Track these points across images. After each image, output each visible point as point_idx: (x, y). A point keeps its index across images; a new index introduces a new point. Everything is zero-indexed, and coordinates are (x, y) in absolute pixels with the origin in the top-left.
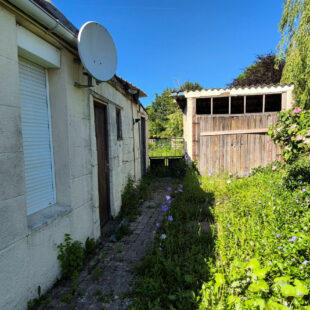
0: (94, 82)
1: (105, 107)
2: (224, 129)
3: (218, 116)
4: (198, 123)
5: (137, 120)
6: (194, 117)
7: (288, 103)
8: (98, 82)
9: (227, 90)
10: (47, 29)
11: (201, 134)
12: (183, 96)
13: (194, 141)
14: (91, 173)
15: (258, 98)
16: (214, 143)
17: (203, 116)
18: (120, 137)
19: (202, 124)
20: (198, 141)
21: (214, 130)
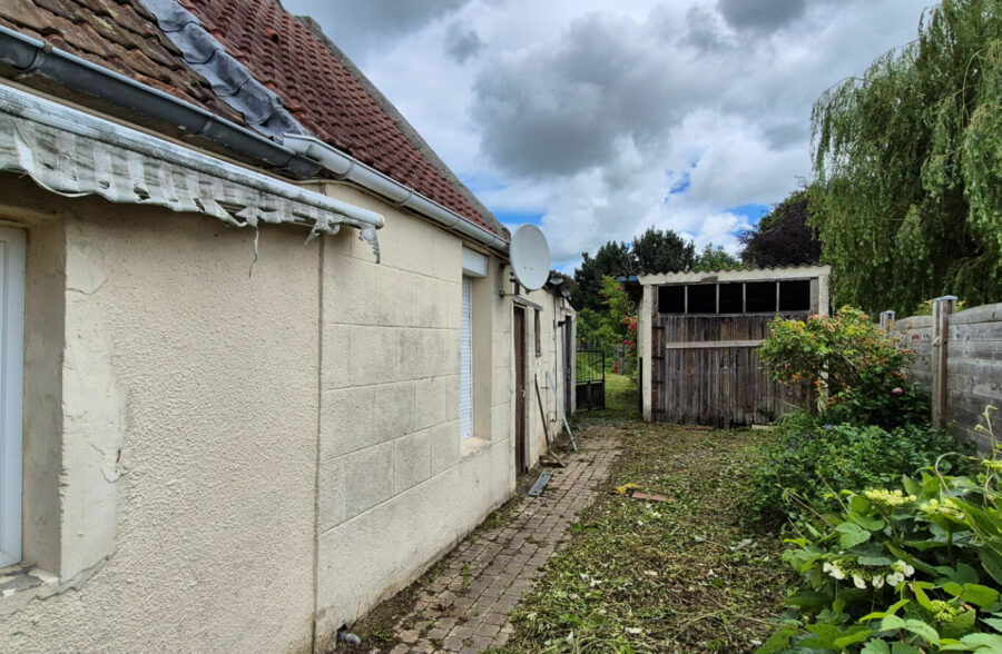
0: (522, 291)
1: (523, 310)
2: (706, 339)
3: (696, 316)
4: (663, 328)
5: (561, 324)
6: (654, 316)
7: (821, 295)
8: (528, 291)
9: (712, 274)
10: (483, 243)
11: (668, 347)
12: (637, 282)
13: (654, 357)
14: (510, 401)
15: (768, 286)
16: (690, 363)
17: (671, 317)
18: (538, 352)
19: (669, 329)
20: (662, 359)
21: (690, 340)
